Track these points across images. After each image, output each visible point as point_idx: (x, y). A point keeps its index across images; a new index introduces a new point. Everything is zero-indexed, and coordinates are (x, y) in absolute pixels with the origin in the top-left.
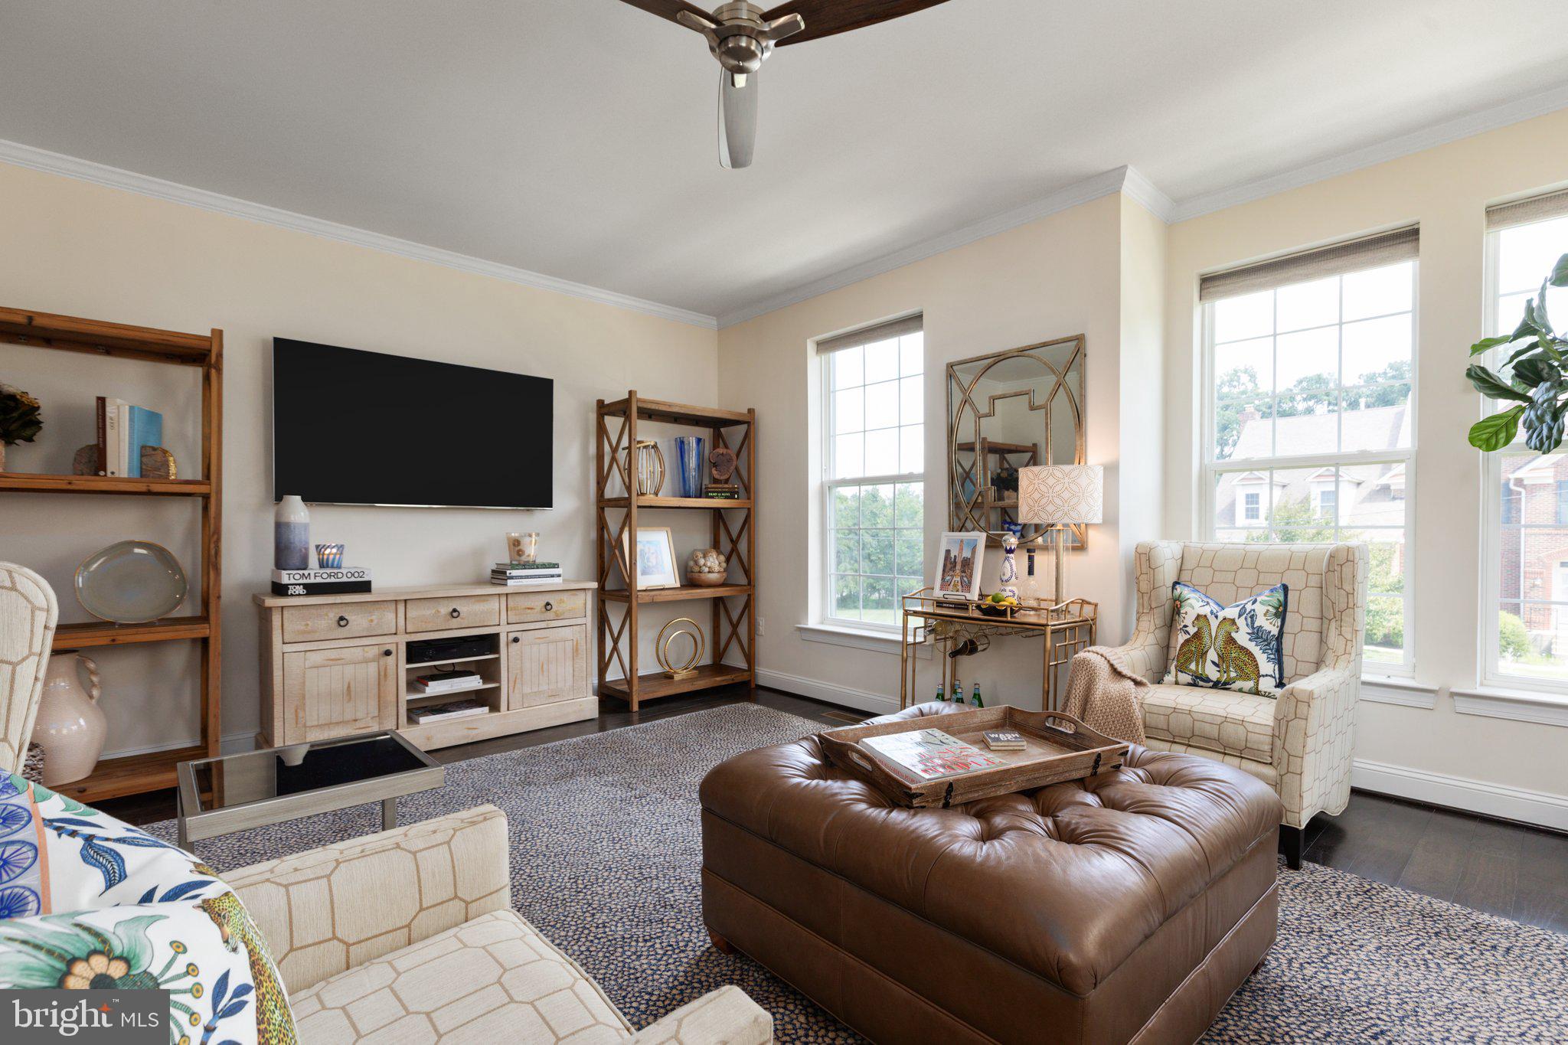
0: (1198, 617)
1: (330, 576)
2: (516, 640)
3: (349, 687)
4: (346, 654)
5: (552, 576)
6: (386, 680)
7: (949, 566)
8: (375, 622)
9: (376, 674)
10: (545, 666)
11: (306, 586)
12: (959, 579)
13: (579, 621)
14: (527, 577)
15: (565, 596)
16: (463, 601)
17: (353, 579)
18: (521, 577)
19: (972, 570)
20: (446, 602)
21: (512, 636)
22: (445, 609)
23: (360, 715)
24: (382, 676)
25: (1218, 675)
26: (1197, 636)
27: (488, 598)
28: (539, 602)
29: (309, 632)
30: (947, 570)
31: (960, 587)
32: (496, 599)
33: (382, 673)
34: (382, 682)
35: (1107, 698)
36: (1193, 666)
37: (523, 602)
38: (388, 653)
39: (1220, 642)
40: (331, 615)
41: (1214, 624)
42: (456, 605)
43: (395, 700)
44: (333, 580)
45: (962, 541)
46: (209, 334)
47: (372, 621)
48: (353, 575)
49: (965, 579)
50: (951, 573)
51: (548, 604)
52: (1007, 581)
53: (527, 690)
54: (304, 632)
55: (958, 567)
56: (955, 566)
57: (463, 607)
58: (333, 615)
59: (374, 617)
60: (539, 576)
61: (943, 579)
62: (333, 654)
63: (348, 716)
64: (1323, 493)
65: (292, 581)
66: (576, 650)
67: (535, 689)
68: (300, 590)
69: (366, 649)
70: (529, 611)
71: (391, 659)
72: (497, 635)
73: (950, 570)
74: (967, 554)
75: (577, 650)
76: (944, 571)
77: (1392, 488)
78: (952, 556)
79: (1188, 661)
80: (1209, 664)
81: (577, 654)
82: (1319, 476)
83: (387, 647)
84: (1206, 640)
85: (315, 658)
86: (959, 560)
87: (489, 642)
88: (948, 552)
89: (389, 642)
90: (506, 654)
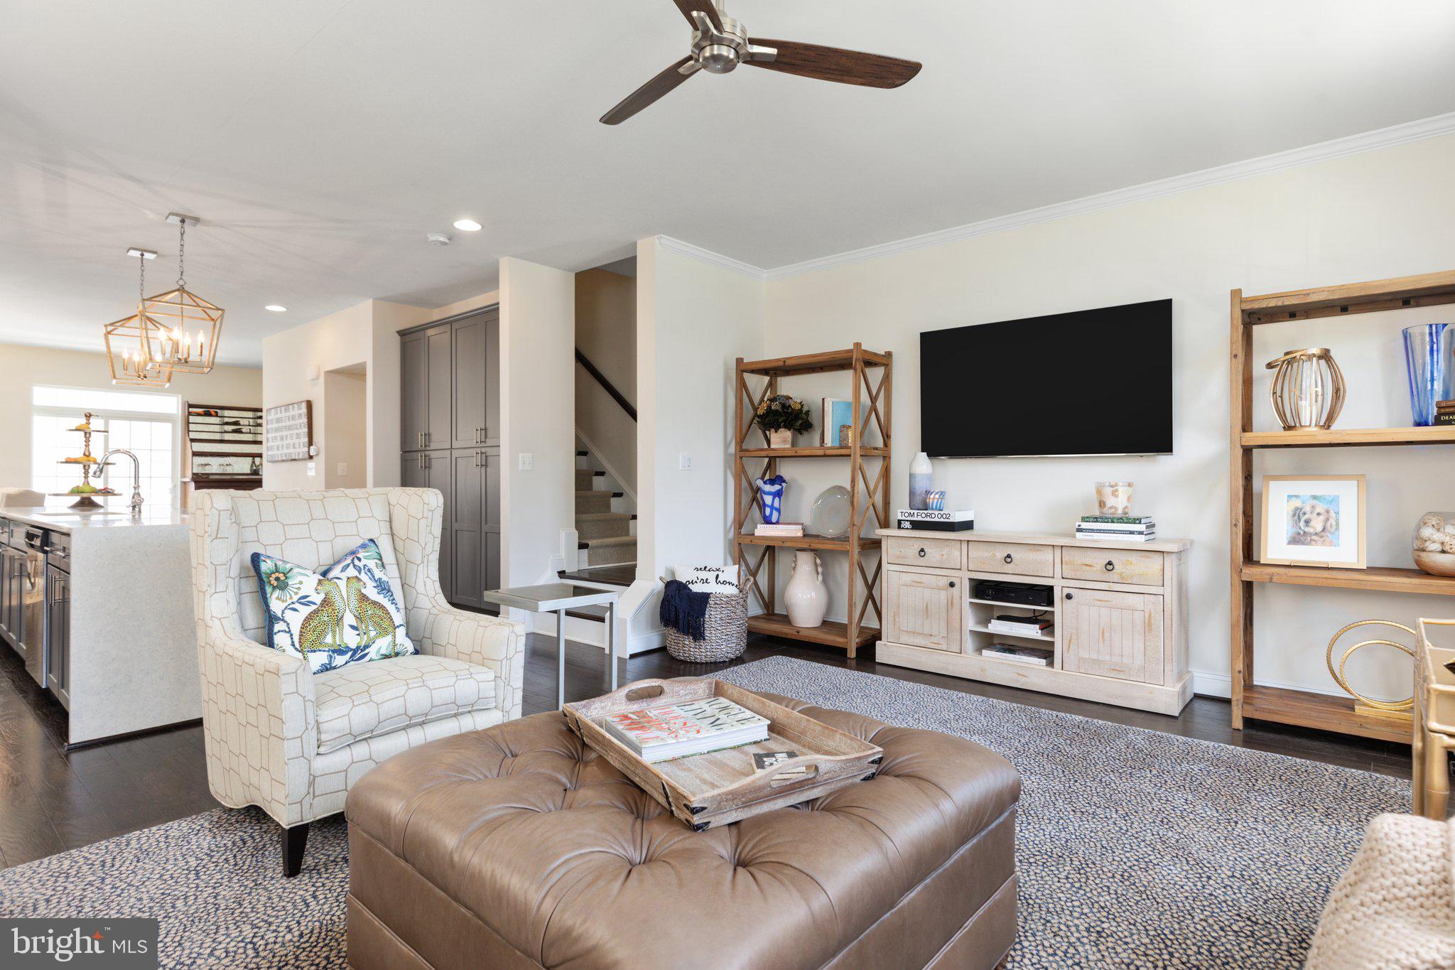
1: (926, 516)
2: (1069, 597)
3: (927, 607)
4: (925, 579)
5: (1132, 533)
6: (952, 608)
8: (945, 556)
9: (946, 600)
10: (1107, 634)
11: (912, 522)
13: (1153, 590)
14: (1099, 531)
15: (1133, 558)
16: (1016, 547)
17: (942, 520)
18: (1092, 531)
20: (1001, 546)
21: (1066, 591)
22: (1001, 553)
23: (934, 632)
24: (950, 603)
27: (1041, 548)
28: (1100, 560)
29: (903, 558)
32: (1050, 550)
33: (950, 602)
34: (949, 609)
37: (1079, 558)
38: (952, 585)
40: (916, 546)
42: (1009, 550)
43: (959, 627)
44: (928, 519)
46: (851, 347)
47: (943, 555)
48: (942, 516)
51: (1110, 563)
53: (1084, 654)
54: (898, 557)
57: (1016, 554)
58: (917, 546)
59: (944, 552)
60: (1114, 532)
62: (917, 578)
63: (926, 630)
65: (904, 518)
66: (1148, 625)
67: (1095, 657)
68: (908, 525)
69: (939, 577)
70: (1088, 568)
71: (955, 590)
72: (1051, 589)
75: (1150, 625)
81: (1150, 630)
83: (953, 580)
85: (907, 578)
87: (1044, 594)
89: (955, 576)
90: (1060, 610)
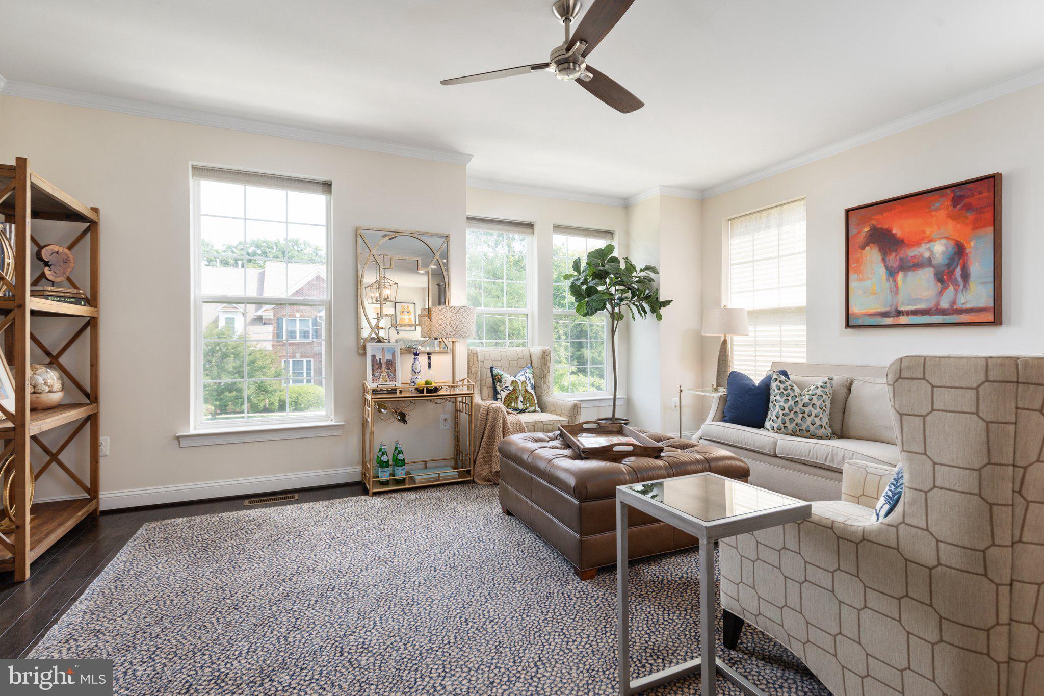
0: (513, 382)
7: (376, 366)
12: (386, 374)
19: (395, 368)
25: (522, 406)
26: (514, 390)
30: (375, 368)
31: (388, 379)
35: (512, 424)
36: (513, 405)
39: (523, 392)
41: (520, 384)
45: (383, 349)
49: (391, 374)
50: (379, 370)
52: (419, 373)
55: (384, 366)
56: (381, 366)
61: (373, 375)
64: (226, 318)
73: (378, 368)
74: (389, 357)
76: (373, 369)
77: (264, 317)
78: (378, 358)
79: (511, 402)
80: (519, 402)
82: (224, 307)
84: (518, 392)
86: (383, 362)
88: (373, 357)
